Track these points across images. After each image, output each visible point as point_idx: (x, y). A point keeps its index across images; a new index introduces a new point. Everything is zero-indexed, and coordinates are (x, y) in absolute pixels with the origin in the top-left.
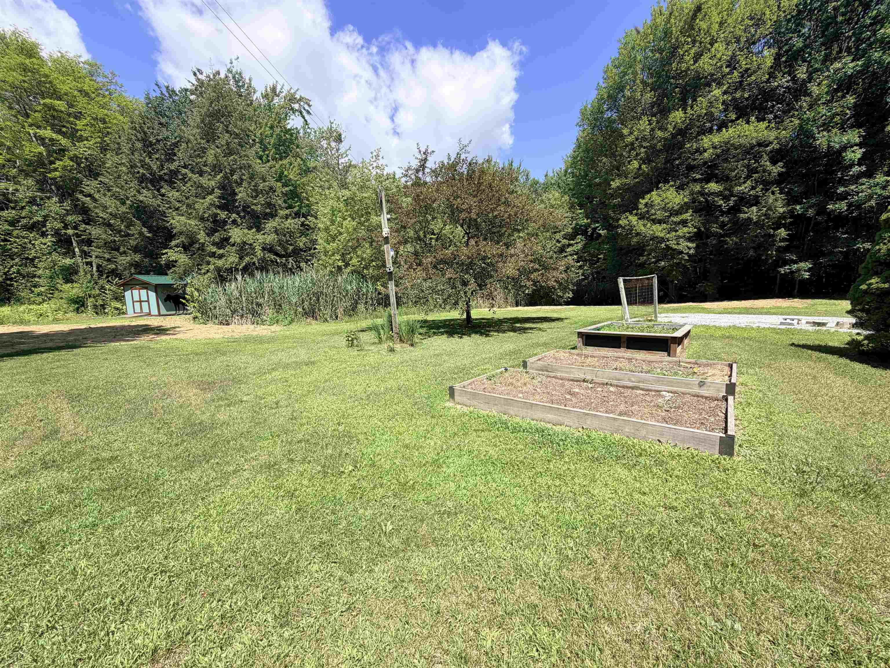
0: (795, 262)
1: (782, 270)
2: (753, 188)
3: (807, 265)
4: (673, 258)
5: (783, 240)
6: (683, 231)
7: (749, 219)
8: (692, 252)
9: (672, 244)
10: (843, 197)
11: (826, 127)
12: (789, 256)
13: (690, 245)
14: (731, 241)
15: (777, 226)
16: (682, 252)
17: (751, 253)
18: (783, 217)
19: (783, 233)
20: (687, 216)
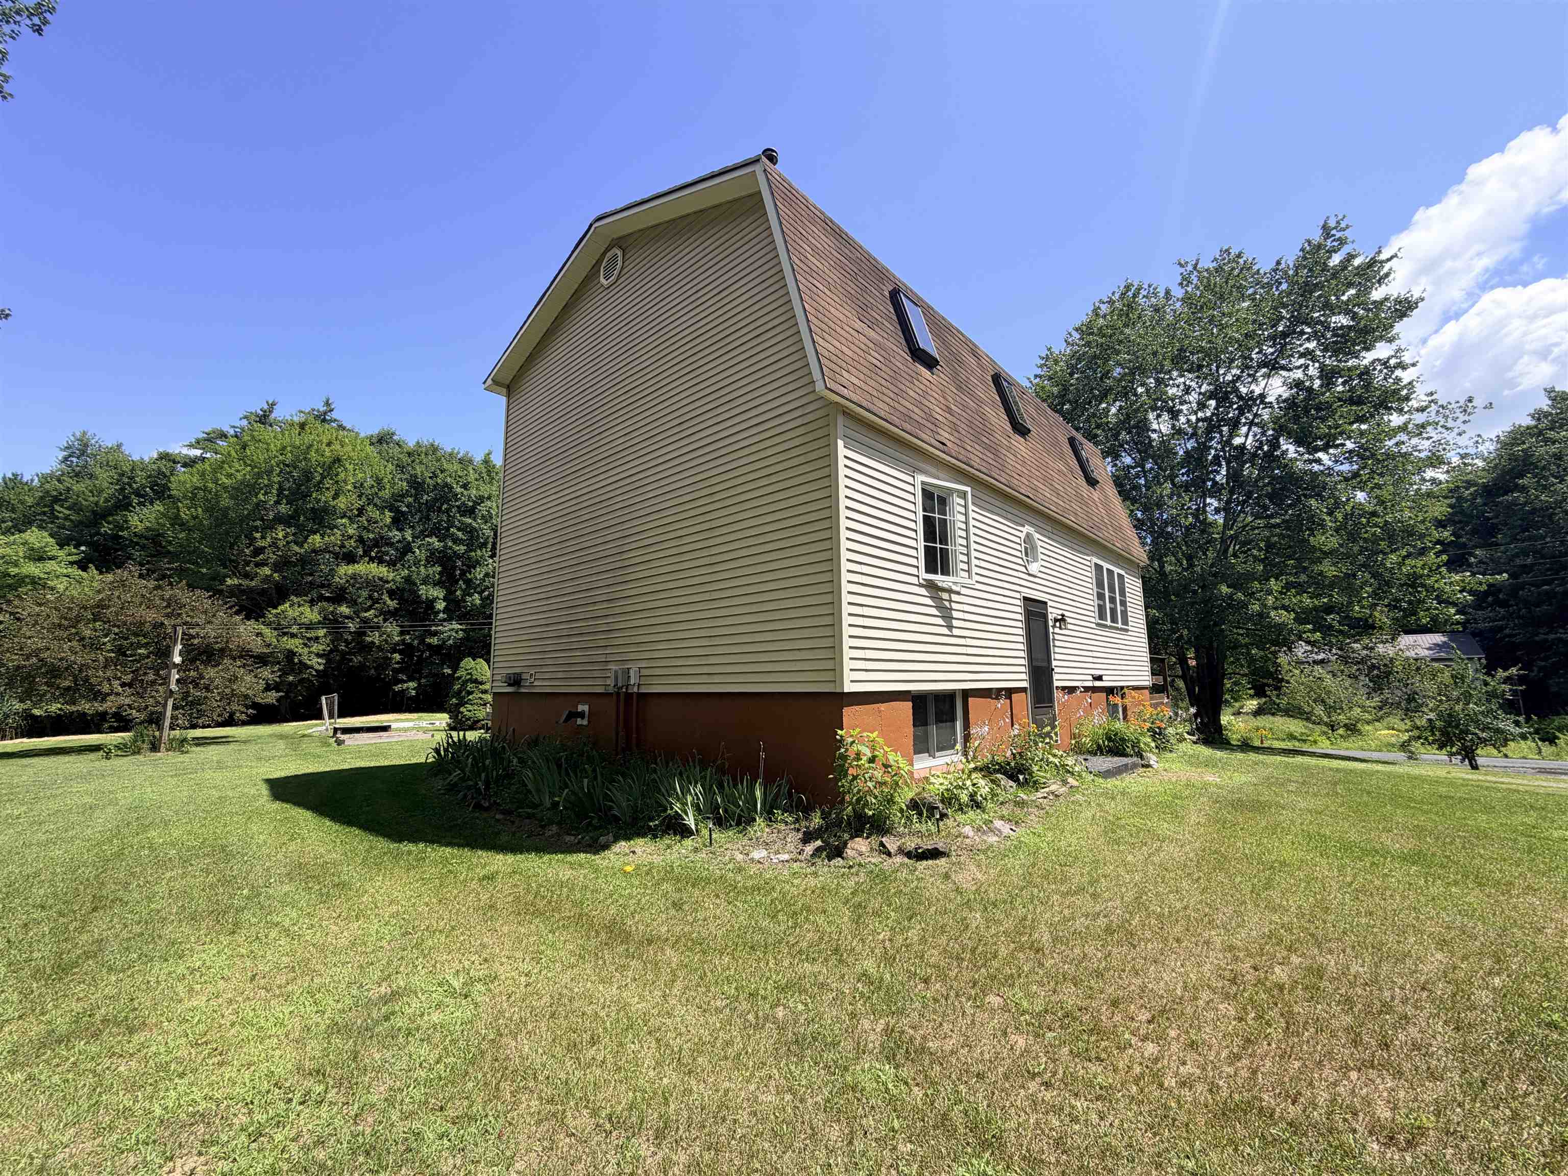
0: (405, 682)
1: (396, 688)
2: (376, 616)
3: (412, 684)
4: (301, 672)
5: (398, 663)
6: (315, 648)
7: (373, 643)
8: (321, 668)
9: (305, 659)
10: (435, 634)
11: (425, 582)
12: (401, 676)
13: (320, 660)
14: (357, 660)
15: (394, 651)
16: (312, 667)
17: (373, 671)
18: (397, 644)
19: (397, 656)
20: (321, 633)
